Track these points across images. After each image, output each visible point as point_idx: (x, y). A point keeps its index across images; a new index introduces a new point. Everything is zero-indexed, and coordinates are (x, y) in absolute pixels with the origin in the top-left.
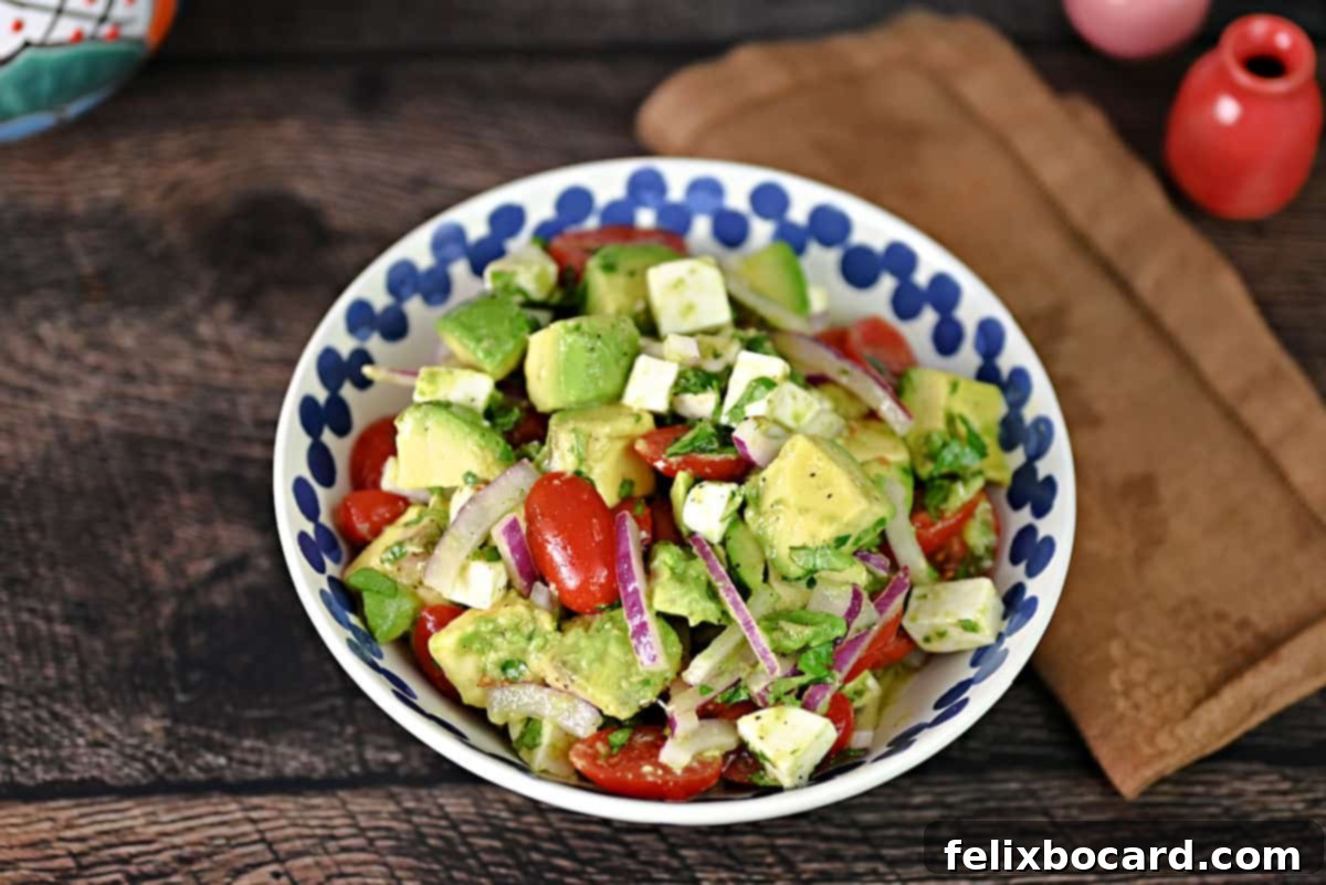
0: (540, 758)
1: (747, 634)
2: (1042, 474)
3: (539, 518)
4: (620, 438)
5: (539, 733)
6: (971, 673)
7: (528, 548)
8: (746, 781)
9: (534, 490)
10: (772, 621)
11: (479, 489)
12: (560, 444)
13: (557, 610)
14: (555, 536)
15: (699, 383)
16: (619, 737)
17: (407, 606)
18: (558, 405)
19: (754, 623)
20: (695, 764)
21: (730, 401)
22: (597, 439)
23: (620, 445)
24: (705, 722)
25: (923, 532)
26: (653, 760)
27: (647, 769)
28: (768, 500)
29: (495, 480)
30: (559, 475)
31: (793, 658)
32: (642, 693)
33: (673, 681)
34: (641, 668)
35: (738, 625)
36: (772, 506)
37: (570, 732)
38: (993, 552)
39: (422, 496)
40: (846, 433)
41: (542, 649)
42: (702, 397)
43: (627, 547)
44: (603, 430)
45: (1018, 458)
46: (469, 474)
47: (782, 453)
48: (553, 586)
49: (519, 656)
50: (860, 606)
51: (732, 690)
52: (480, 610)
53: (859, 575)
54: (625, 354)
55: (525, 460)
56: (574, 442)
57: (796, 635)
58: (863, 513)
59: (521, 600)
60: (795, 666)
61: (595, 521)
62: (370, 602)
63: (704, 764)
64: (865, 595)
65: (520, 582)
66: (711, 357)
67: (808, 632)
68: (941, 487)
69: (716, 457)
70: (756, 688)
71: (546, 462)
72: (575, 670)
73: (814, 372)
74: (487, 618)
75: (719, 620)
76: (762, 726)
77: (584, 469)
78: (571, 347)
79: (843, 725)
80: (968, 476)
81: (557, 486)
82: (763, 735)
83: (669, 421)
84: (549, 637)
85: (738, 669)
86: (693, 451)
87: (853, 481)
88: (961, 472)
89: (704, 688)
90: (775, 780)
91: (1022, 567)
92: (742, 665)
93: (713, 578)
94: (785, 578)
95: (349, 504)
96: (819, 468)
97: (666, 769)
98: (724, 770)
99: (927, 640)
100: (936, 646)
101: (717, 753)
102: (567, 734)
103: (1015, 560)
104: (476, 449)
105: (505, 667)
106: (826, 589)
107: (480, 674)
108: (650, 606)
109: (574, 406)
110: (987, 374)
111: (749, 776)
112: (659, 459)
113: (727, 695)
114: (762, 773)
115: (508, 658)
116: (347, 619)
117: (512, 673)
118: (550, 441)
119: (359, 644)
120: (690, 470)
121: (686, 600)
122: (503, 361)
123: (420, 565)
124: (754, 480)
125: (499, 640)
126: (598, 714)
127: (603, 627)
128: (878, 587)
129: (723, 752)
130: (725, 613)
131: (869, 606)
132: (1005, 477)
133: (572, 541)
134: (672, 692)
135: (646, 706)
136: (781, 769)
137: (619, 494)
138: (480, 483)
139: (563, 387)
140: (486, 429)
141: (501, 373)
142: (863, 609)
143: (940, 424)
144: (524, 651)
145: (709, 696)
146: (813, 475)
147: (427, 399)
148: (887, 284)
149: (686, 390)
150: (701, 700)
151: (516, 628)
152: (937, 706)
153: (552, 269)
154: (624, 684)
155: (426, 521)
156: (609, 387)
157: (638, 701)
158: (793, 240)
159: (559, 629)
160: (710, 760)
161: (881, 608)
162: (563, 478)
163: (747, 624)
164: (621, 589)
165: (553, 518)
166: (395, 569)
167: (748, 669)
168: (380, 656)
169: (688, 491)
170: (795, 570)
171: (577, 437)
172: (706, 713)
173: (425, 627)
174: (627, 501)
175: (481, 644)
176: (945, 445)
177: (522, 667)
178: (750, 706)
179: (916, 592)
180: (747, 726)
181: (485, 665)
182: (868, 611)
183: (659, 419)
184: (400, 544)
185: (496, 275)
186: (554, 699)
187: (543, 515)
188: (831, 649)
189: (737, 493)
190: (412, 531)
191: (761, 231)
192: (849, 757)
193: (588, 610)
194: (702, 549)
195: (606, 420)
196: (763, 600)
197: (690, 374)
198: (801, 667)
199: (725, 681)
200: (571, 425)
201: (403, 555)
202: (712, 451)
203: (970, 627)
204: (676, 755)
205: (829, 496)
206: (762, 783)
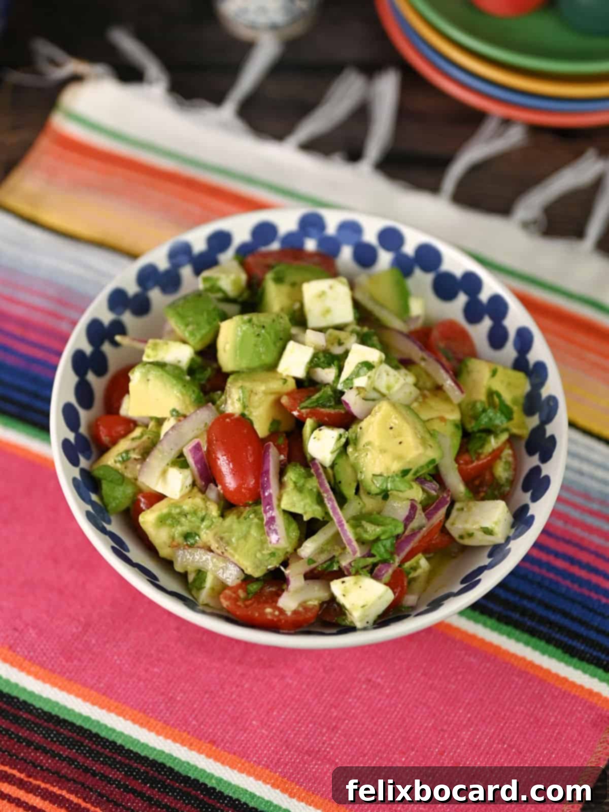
0: (204, 596)
1: (339, 529)
2: (548, 434)
3: (215, 442)
4: (272, 393)
5: (204, 581)
6: (486, 561)
7: (206, 461)
8: (334, 621)
9: (213, 424)
10: (357, 521)
11: (180, 421)
12: (232, 395)
13: (222, 503)
14: (222, 456)
15: (326, 362)
16: (254, 587)
17: (129, 490)
18: (236, 369)
19: (344, 522)
20: (301, 609)
21: (345, 375)
22: (256, 394)
23: (271, 398)
24: (308, 582)
25: (464, 467)
26: (274, 604)
27: (269, 610)
28: (363, 441)
29: (189, 416)
30: (230, 416)
31: (368, 545)
32: (270, 561)
33: (291, 554)
34: (270, 546)
35: (334, 522)
36: (364, 446)
37: (224, 581)
38: (512, 482)
39: (146, 421)
40: (421, 400)
41: (209, 528)
42: (327, 370)
43: (269, 466)
44: (261, 388)
45: (535, 421)
46: (174, 410)
47: (373, 412)
48: (220, 487)
49: (195, 530)
50: (415, 514)
51: (328, 563)
52: (172, 499)
53: (417, 493)
54: (281, 339)
55: (210, 404)
56: (241, 395)
57: (372, 531)
58: (420, 455)
59: (200, 495)
60: (370, 550)
61: (249, 447)
62: (105, 487)
63: (306, 609)
64: (419, 507)
65: (200, 483)
66: (336, 345)
67: (378, 530)
68: (480, 437)
69: (332, 411)
70: (344, 563)
71: (223, 406)
72: (228, 543)
73: (405, 357)
74: (176, 505)
75: (323, 518)
76: (345, 587)
77: (246, 413)
78: (244, 333)
79: (399, 589)
80: (498, 432)
81: (228, 423)
82: (345, 594)
83: (306, 384)
84: (214, 520)
85: (334, 550)
86: (317, 406)
87: (416, 434)
88: (493, 429)
89: (311, 561)
90: (352, 622)
91: (529, 494)
92: (336, 547)
93: (322, 491)
94: (369, 493)
95: (99, 423)
96: (395, 424)
97: (282, 611)
98: (320, 613)
99: (461, 537)
100: (467, 542)
101: (316, 603)
102: (223, 583)
103: (525, 489)
104: (179, 395)
105: (187, 536)
106: (395, 502)
107: (171, 540)
108: (279, 506)
109: (245, 370)
110: (520, 364)
111: (336, 618)
112: (295, 410)
113: (325, 566)
114: (344, 617)
115: (189, 531)
116: (90, 497)
117: (191, 541)
118: (226, 393)
119: (96, 515)
120: (314, 418)
121: (302, 503)
122: (202, 339)
123: (138, 467)
124: (355, 428)
125: (183, 520)
126: (241, 572)
127: (249, 517)
128: (430, 502)
129: (320, 602)
130: (327, 513)
131: (420, 514)
132: (525, 433)
133: (234, 459)
134: (290, 562)
135: (273, 569)
136: (356, 616)
137: (270, 430)
138: (180, 416)
139: (238, 358)
140: (188, 382)
141: (199, 347)
142: (417, 516)
143: (482, 396)
144: (199, 528)
145: (313, 566)
146: (391, 428)
147: (151, 360)
148: (462, 299)
149: (318, 365)
150: (307, 568)
151: (195, 513)
152: (462, 582)
153: (243, 277)
154: (259, 555)
155: (145, 438)
156: (268, 359)
157: (267, 566)
158: (404, 266)
159: (223, 516)
160: (311, 607)
161: (429, 516)
162: (232, 418)
163: (340, 522)
164: (261, 493)
165: (223, 443)
166: (123, 467)
167: (340, 551)
168: (109, 522)
169: (312, 431)
170: (374, 489)
171: (243, 392)
172: (310, 576)
173: (139, 505)
174: (273, 435)
175: (172, 521)
176: (484, 411)
177: (197, 538)
178: (340, 574)
179: (457, 505)
180: (337, 587)
181: (174, 535)
182: (420, 518)
183: (299, 382)
184: (127, 452)
185: (206, 280)
186: (215, 560)
187: (217, 441)
188: (395, 541)
189: (343, 436)
190: (135, 444)
191: (385, 258)
192: (401, 611)
193: (241, 504)
194: (317, 470)
195: (263, 381)
196: (354, 507)
197: (321, 355)
198: (373, 552)
199: (324, 557)
200: (240, 384)
201: (128, 459)
202: (330, 407)
203: (488, 532)
204: (288, 602)
205: (400, 443)
206: (343, 623)
